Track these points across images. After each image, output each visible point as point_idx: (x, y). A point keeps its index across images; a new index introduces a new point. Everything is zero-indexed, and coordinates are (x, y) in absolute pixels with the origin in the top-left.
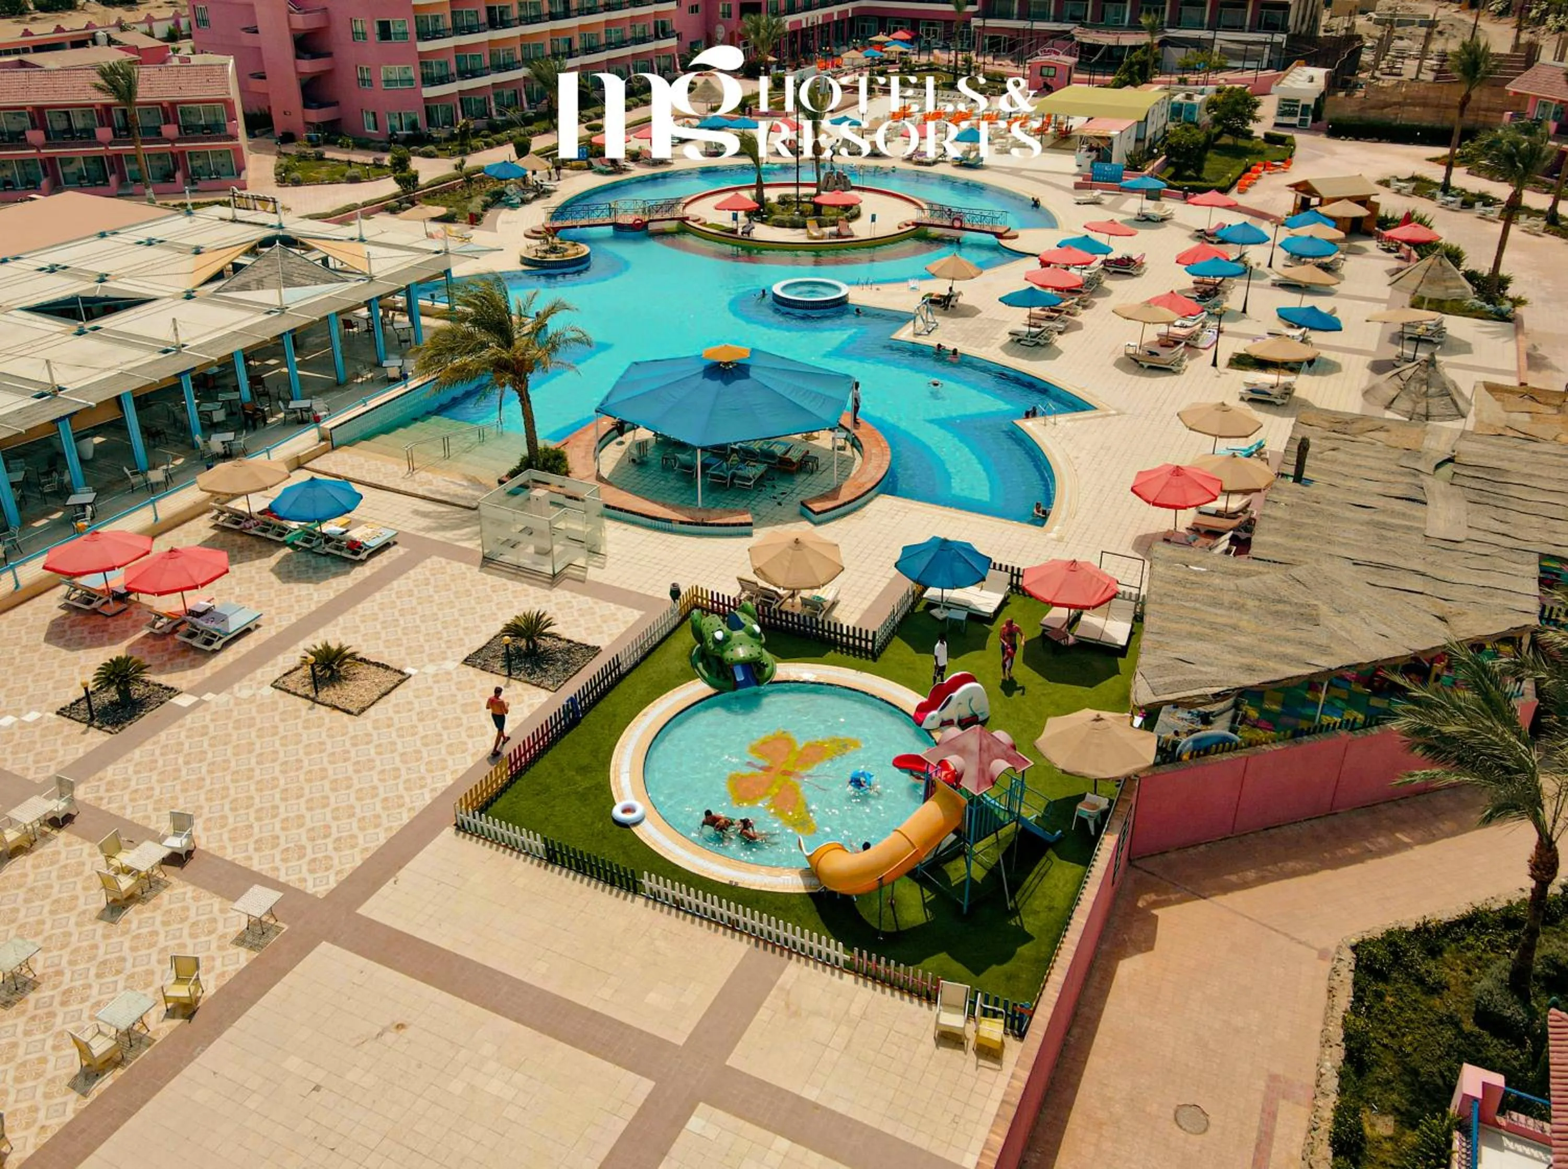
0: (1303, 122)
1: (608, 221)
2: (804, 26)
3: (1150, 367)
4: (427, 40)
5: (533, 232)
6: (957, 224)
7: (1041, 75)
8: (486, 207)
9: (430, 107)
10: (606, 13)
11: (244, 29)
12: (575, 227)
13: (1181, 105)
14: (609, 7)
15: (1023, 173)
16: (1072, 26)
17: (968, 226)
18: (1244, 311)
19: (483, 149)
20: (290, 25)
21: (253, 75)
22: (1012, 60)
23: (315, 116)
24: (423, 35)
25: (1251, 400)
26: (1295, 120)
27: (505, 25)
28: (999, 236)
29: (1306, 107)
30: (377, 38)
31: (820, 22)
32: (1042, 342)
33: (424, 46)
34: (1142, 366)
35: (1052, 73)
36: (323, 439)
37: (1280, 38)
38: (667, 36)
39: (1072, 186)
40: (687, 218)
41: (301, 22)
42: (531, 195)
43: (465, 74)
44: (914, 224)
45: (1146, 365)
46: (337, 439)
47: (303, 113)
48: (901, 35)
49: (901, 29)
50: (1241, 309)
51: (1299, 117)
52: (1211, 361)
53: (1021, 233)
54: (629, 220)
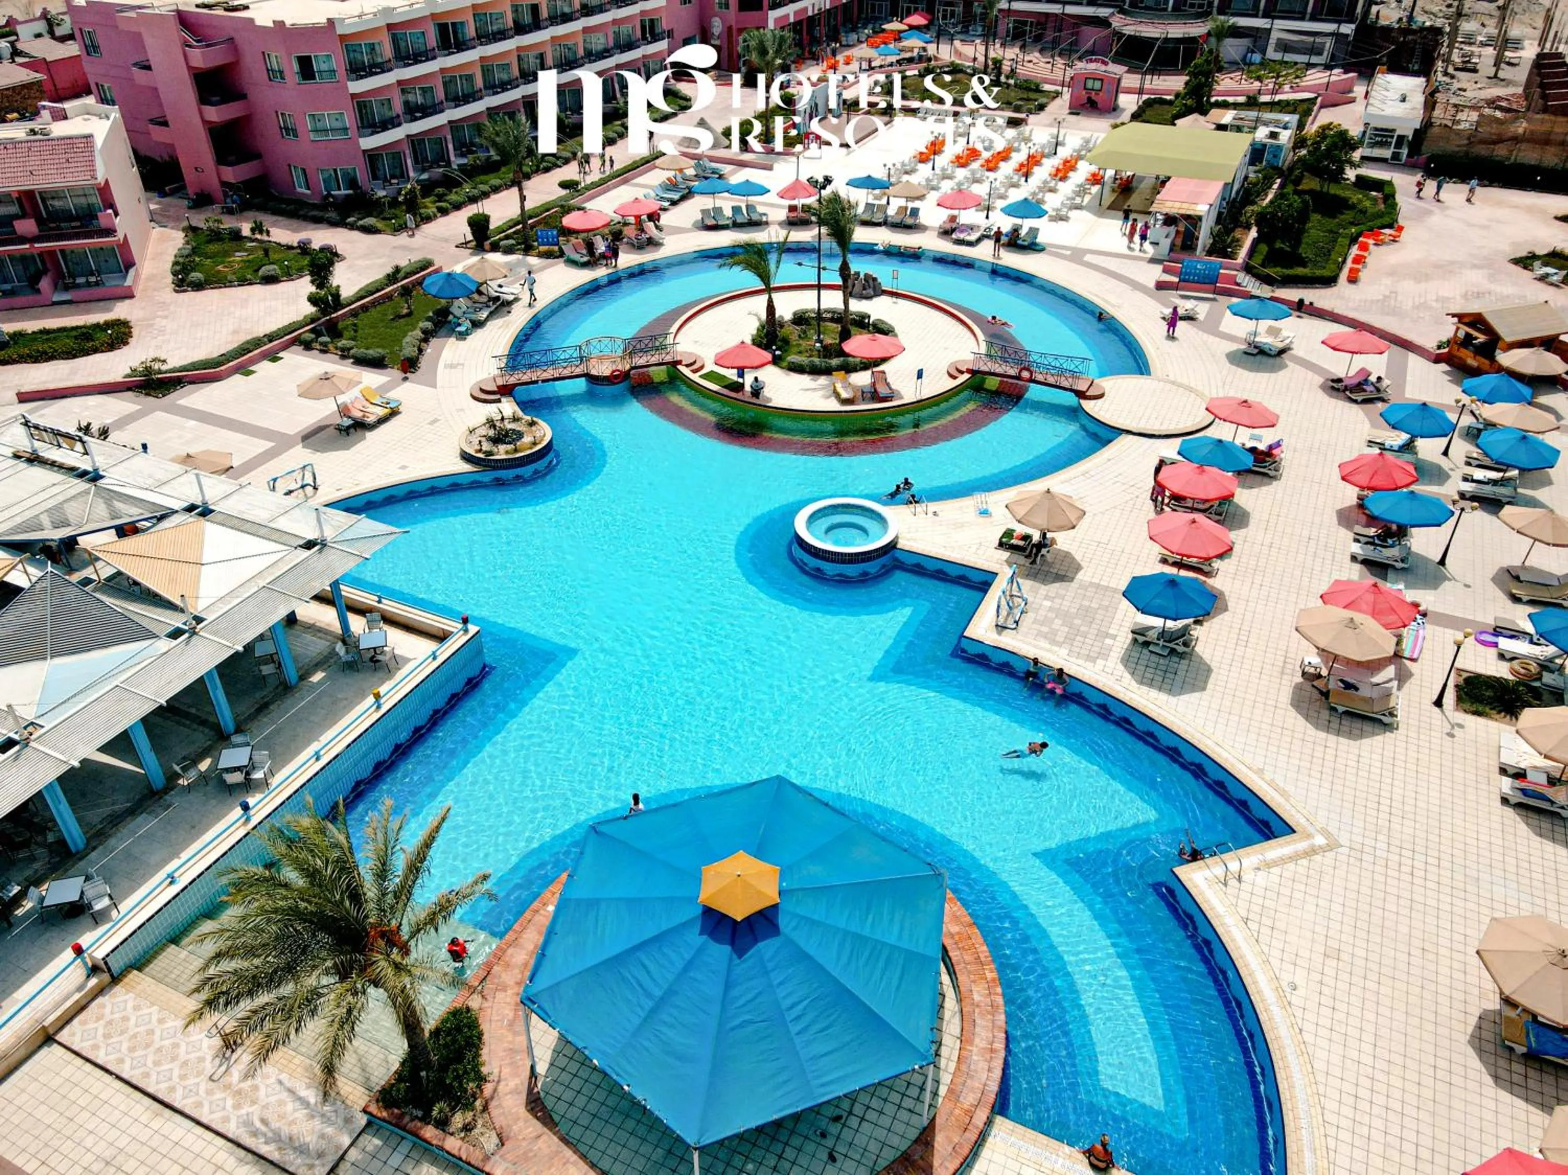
0: (1396, 156)
1: (578, 371)
2: (810, 13)
3: (1347, 713)
4: (362, 77)
5: (482, 390)
6: (1025, 374)
7: (1085, 88)
8: (427, 336)
9: (372, 157)
10: (583, 19)
11: (135, 65)
12: (536, 382)
13: (1264, 145)
14: (587, 11)
15: (1088, 258)
16: (1110, 10)
17: (1040, 378)
18: (1442, 562)
19: (435, 217)
20: (187, 64)
21: (153, 121)
22: (1041, 51)
23: (230, 174)
24: (358, 70)
25: (1519, 806)
26: (1387, 153)
27: (461, 46)
28: (1081, 395)
29: (1401, 138)
30: (297, 78)
31: (828, 7)
32: (1181, 649)
33: (358, 86)
34: (1335, 709)
35: (1097, 85)
36: (94, 970)
37: (1347, 29)
38: (656, 38)
39: (1152, 285)
40: (680, 362)
41: (199, 58)
42: (484, 315)
43: (414, 112)
44: (968, 371)
45: (1341, 709)
46: (116, 967)
47: (217, 170)
48: (917, 19)
49: (916, 10)
50: (1438, 558)
51: (1392, 149)
52: (1435, 697)
53: (1107, 384)
54: (604, 369)
